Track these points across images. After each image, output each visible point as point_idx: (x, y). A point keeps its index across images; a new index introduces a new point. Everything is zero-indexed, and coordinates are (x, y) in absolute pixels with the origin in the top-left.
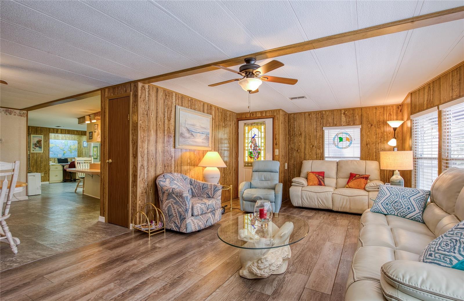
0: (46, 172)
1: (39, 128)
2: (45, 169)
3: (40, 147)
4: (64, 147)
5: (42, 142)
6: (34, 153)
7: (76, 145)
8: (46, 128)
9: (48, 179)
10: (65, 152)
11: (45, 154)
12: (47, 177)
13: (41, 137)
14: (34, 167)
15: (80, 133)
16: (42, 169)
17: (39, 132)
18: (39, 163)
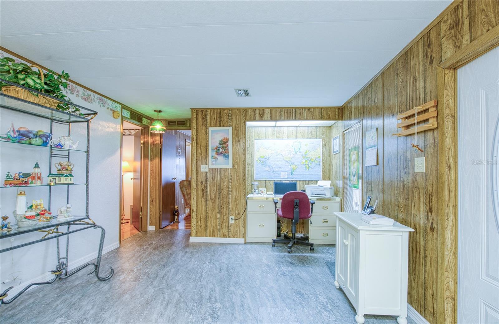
0: (239, 214)
1: (226, 111)
2: (236, 207)
3: (226, 156)
4: (292, 156)
5: (230, 143)
6: (215, 169)
7: (320, 150)
8: (239, 109)
9: (242, 232)
10: (293, 166)
11: (237, 172)
12: (242, 228)
13: (227, 132)
14: (215, 201)
15: (317, 114)
16: (230, 207)
17: (226, 120)
18: (225, 192)
